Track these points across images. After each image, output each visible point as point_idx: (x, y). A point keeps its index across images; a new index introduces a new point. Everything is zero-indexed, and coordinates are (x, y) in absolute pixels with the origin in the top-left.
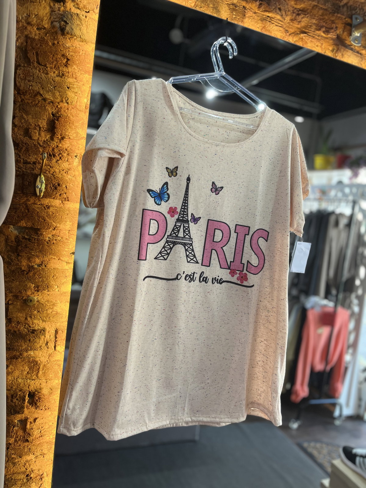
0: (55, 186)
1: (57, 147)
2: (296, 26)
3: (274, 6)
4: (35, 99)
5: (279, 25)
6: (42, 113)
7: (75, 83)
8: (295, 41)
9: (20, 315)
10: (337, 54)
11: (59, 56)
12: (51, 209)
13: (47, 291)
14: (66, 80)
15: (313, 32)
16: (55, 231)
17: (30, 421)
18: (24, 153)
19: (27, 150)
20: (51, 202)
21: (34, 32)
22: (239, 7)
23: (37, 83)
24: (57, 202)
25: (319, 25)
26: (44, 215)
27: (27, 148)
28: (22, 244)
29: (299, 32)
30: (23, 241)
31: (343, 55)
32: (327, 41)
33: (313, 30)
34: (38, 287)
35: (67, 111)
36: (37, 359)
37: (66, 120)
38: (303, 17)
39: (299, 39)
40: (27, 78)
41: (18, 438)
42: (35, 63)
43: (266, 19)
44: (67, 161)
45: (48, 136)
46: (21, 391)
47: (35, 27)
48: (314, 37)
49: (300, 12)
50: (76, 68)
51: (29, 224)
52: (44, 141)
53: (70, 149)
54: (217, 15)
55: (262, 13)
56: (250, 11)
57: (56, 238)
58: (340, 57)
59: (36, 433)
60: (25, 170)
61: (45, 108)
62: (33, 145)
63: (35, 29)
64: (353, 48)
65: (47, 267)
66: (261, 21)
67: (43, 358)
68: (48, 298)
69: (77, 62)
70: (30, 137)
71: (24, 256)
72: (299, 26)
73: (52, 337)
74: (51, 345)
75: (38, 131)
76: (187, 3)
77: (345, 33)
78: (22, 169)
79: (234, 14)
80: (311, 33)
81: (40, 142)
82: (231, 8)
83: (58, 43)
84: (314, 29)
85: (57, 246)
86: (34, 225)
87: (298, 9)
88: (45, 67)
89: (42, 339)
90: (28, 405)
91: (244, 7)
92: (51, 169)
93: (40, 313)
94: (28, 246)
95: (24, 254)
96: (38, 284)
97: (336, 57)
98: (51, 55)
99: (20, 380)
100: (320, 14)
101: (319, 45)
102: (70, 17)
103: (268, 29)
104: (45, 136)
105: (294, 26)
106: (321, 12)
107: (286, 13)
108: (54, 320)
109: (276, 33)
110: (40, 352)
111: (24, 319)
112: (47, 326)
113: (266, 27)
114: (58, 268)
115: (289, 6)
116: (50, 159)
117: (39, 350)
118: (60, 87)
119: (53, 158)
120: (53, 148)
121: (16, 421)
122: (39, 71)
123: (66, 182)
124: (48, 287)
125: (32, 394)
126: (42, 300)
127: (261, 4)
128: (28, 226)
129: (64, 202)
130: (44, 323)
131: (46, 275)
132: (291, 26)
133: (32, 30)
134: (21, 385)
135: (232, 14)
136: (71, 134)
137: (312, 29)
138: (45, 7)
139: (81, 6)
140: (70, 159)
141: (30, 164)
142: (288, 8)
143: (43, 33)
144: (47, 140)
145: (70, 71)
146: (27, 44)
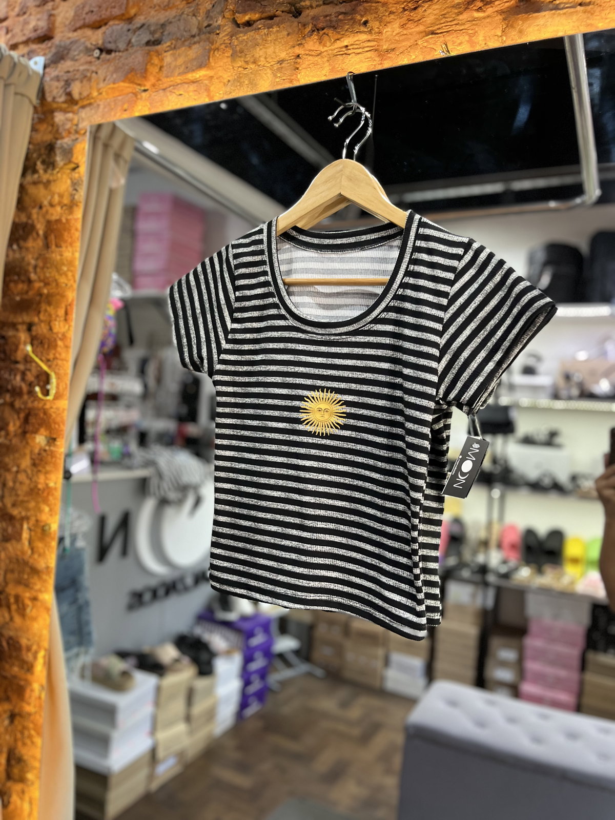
2: (415, 31)
3: (349, 25)
5: (367, 49)
15: (449, 24)
21: (56, 214)
22: (287, 62)
32: (487, 23)
33: (451, 19)
38: (431, 5)
43: (337, 53)
47: (58, 207)
48: (454, 30)
55: (332, 47)
56: (308, 57)
58: (512, 39)
66: (329, 62)
72: (421, 28)
79: (279, 75)
80: (444, 27)
82: (275, 70)
84: (453, 15)
91: (297, 56)
98: (65, 232)
103: (340, 68)
105: (410, 34)
107: (380, 22)
113: (337, 66)
127: (322, 35)
132: (404, 37)
135: (275, 77)
137: (447, 18)
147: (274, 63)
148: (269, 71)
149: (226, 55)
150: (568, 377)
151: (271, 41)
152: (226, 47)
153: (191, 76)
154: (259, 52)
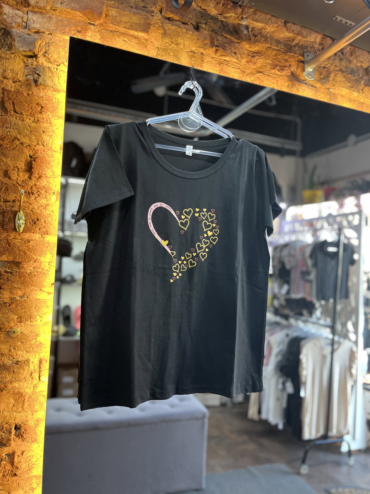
0: (34, 221)
1: (35, 186)
2: (252, 67)
3: (230, 51)
4: (13, 143)
5: (236, 67)
6: (20, 155)
7: (50, 128)
8: (252, 80)
9: (3, 347)
10: (292, 89)
11: (34, 105)
12: (31, 243)
13: (30, 321)
14: (41, 126)
16: (36, 263)
17: (17, 454)
18: (4, 192)
19: (7, 189)
20: (31, 236)
21: (10, 86)
22: (197, 54)
23: (14, 129)
24: (37, 236)
25: (273, 65)
26: (25, 248)
27: (7, 188)
28: (3, 277)
29: (256, 72)
30: (5, 274)
31: (297, 89)
32: (282, 78)
33: (268, 70)
34: (20, 319)
35: (43, 152)
36: (22, 391)
37: (43, 161)
38: (258, 58)
39: (256, 78)
40: (5, 125)
41: (6, 472)
42: (12, 111)
43: (223, 63)
44: (45, 197)
45: (27, 176)
46: (7, 423)
47: (11, 80)
48: (270, 75)
49: (255, 54)
50: (50, 115)
51: (11, 258)
52: (23, 181)
53: (48, 187)
54: (177, 61)
55: (219, 58)
56: (207, 56)
57: (37, 270)
58: (295, 92)
59: (24, 466)
60: (5, 208)
61: (23, 151)
62: (12, 185)
63: (11, 82)
64: (308, 82)
65: (29, 298)
66: (219, 65)
67: (28, 389)
68: (31, 329)
69: (51, 109)
70: (10, 178)
71: (6, 289)
72: (255, 67)
73: (36, 367)
74: (36, 376)
75: (16, 172)
76: (149, 53)
77: (299, 69)
78: (2, 207)
79: (193, 60)
80: (266, 72)
81: (18, 181)
82: (190, 55)
83: (32, 93)
84: (269, 68)
85: (38, 278)
86: (15, 258)
87: (253, 51)
88: (22, 115)
89: (27, 370)
90: (15, 437)
91: (201, 53)
92: (29, 205)
93: (24, 344)
94: (10, 278)
95: (5, 287)
96: (20, 315)
97: (292, 91)
98: (26, 104)
99: (6, 413)
100: (274, 55)
101: (274, 82)
102: (42, 70)
103: (225, 71)
104: (24, 176)
105: (250, 68)
106: (274, 53)
107: (241, 56)
108: (38, 350)
109: (234, 74)
110: (24, 383)
111: (8, 350)
112: (31, 357)
113: (224, 69)
114: (40, 298)
115: (244, 50)
116: (29, 197)
117: (23, 381)
118: (36, 131)
119: (32, 196)
120: (31, 186)
121: (4, 455)
122: (16, 119)
123: (45, 218)
124: (30, 318)
125: (19, 427)
126: (26, 331)
127: (217, 50)
128: (9, 260)
129: (43, 236)
130: (28, 354)
131: (28, 305)
132: (248, 68)
133: (8, 83)
134: (7, 418)
135: (191, 60)
136: (48, 173)
137: (267, 68)
138: (19, 63)
139: (52, 60)
140: (48, 196)
141: (10, 202)
142: (243, 51)
143: (18, 85)
144: (25, 180)
145: (44, 117)
146: (3, 95)
147: (189, 51)
148: (186, 54)
149: (159, 32)
151: (188, 38)
152: (159, 27)
153: (132, 32)
154: (180, 40)
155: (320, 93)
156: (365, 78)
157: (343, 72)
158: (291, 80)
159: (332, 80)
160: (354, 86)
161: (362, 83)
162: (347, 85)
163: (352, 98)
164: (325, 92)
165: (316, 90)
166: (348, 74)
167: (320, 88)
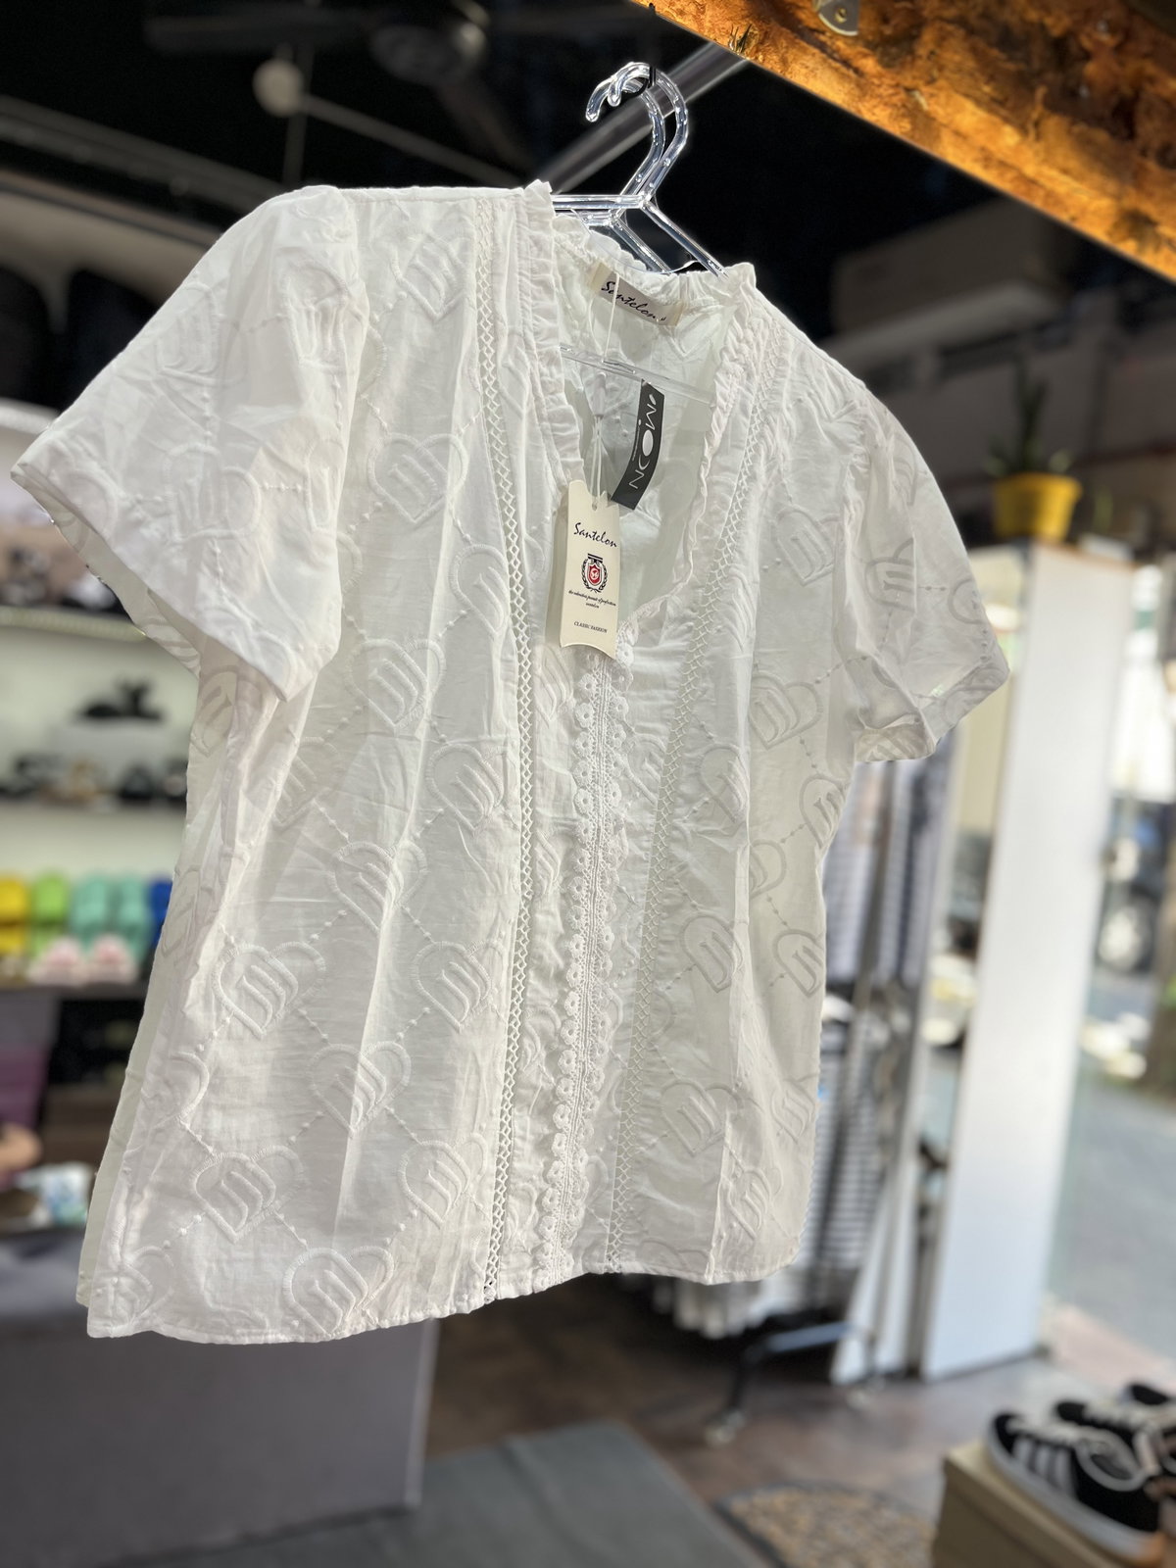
10: (761, 57)
31: (784, 62)
64: (829, 43)
101: (687, 9)
150: (17, 557)
155: (874, 102)
156: (1050, 76)
157: (971, 32)
158: (759, 15)
159: (925, 57)
160: (1006, 99)
161: (1041, 92)
162: (979, 89)
163: (992, 148)
164: (895, 99)
165: (859, 85)
166: (990, 45)
167: (876, 81)
